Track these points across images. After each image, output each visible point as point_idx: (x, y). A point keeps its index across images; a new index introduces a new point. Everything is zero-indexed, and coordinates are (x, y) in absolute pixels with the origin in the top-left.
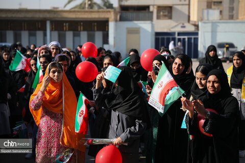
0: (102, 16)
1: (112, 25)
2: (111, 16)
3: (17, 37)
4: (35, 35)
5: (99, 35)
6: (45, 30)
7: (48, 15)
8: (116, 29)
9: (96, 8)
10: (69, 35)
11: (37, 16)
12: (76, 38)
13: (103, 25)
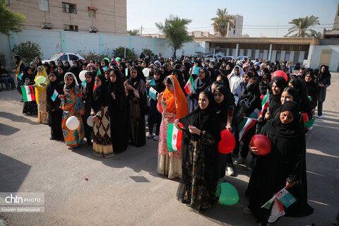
0: (306, 42)
1: (311, 49)
2: (312, 42)
3: (253, 54)
4: (263, 52)
5: (302, 54)
6: (269, 49)
7: (271, 41)
8: (315, 50)
9: (306, 37)
10: (283, 53)
11: (265, 41)
12: (287, 55)
13: (305, 48)
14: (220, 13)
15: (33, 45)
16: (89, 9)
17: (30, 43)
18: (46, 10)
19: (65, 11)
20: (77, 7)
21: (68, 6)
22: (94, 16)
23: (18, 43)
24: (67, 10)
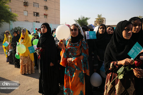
14: (99, 16)
15: (21, 28)
16: (44, 14)
17: (19, 27)
18: (27, 15)
19: (34, 15)
20: (40, 14)
21: (35, 13)
22: (47, 18)
23: (14, 28)
24: (35, 15)
